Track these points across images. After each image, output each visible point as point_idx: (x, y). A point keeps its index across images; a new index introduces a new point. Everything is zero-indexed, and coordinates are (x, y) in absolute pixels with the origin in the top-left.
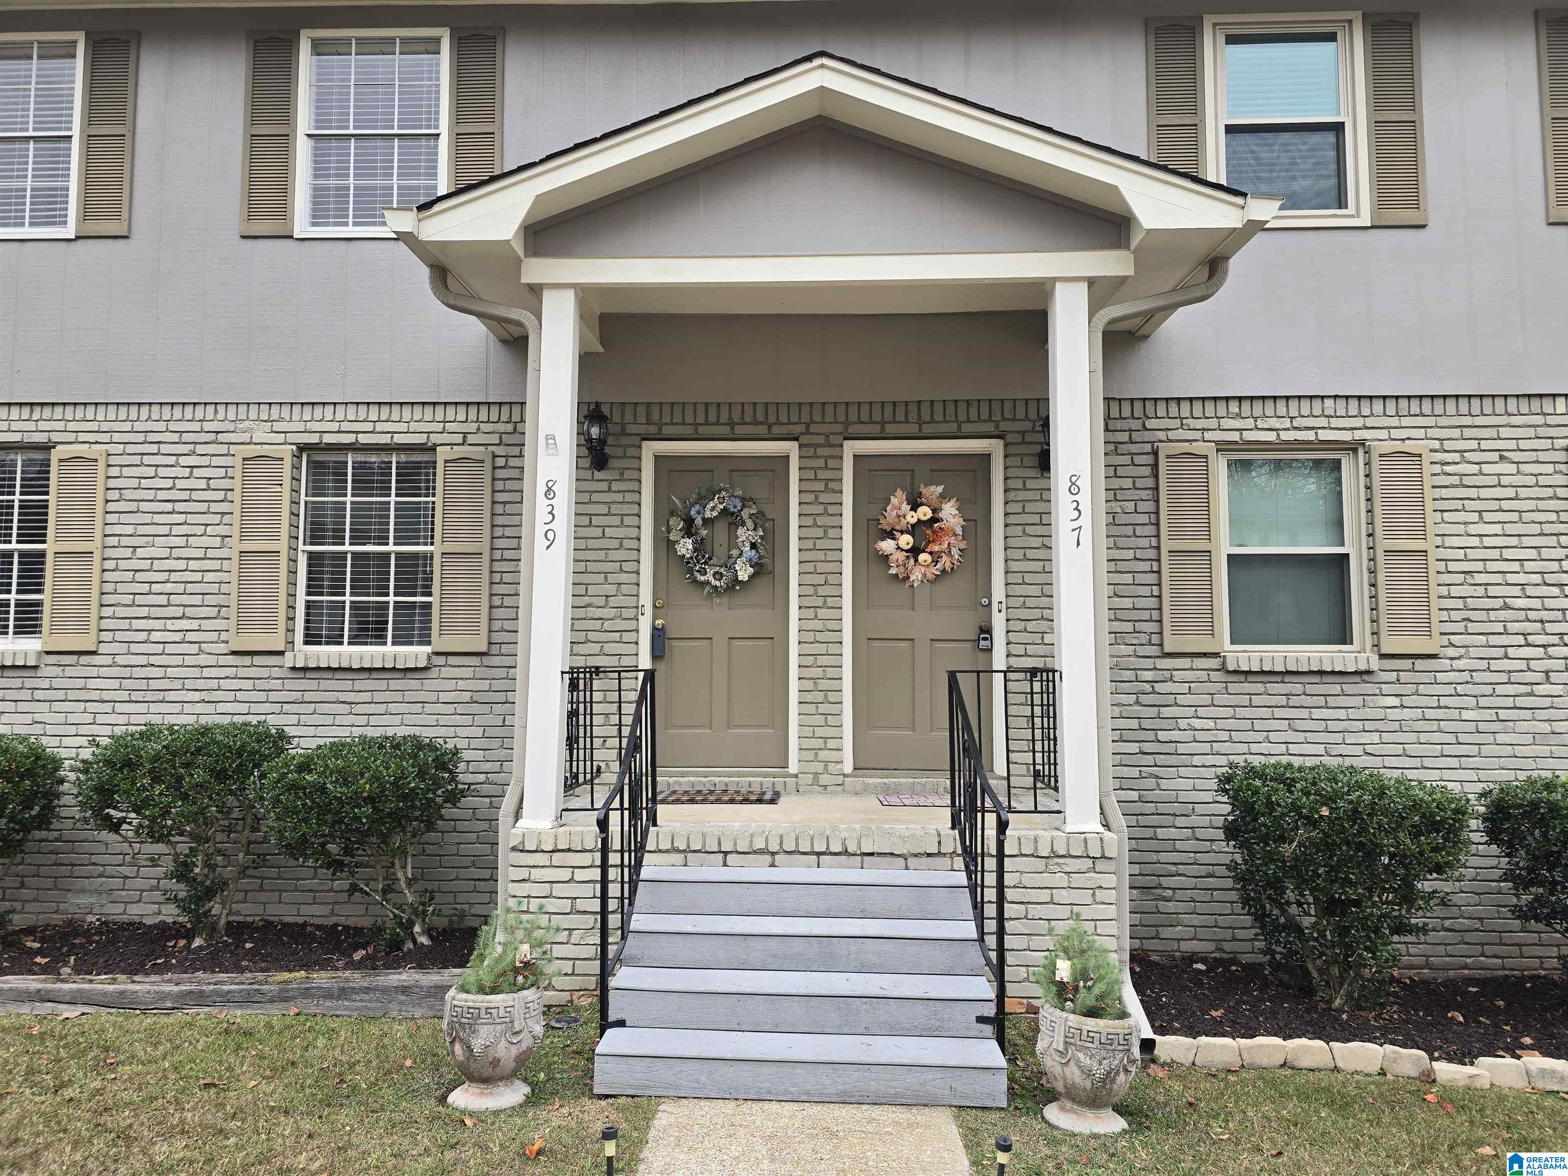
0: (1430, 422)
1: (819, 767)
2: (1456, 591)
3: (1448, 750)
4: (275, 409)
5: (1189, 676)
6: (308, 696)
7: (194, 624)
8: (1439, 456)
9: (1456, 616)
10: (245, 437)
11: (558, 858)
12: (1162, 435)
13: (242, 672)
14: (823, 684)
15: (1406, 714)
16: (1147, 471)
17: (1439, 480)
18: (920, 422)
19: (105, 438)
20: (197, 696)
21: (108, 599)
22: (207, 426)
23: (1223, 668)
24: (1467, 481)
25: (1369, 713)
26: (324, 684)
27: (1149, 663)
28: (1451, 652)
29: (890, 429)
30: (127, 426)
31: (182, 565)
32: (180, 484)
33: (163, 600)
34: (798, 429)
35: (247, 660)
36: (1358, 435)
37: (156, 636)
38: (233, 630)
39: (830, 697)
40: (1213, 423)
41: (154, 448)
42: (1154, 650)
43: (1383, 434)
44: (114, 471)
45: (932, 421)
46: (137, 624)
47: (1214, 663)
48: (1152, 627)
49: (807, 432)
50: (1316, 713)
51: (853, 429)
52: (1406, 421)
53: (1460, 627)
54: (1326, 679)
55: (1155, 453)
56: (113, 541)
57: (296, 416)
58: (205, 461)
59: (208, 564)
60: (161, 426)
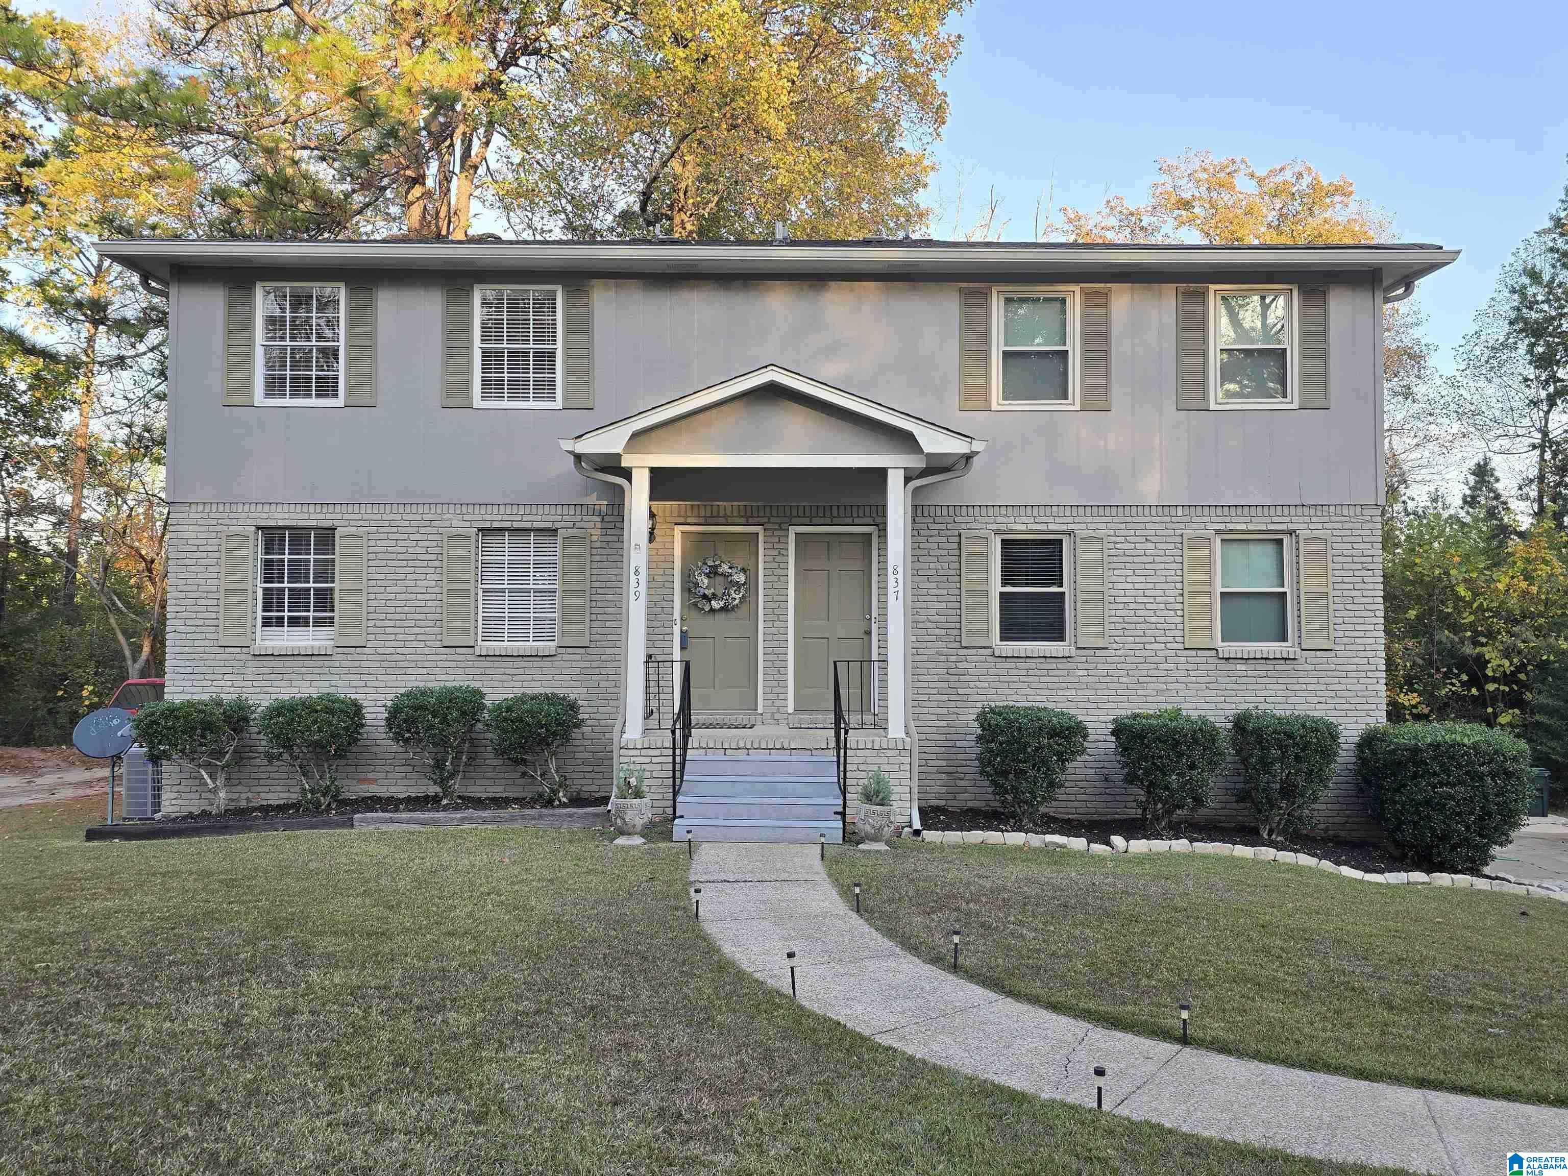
0: (1109, 519)
1: (774, 710)
2: (1119, 613)
3: (1111, 699)
4: (464, 508)
5: (975, 658)
6: (488, 671)
7: (421, 631)
8: (1113, 539)
9: (1119, 626)
10: (448, 524)
11: (644, 752)
12: (963, 526)
13: (450, 657)
14: (777, 664)
15: (1090, 679)
16: (955, 546)
17: (1113, 552)
18: (832, 517)
19: (366, 523)
20: (425, 671)
21: (371, 616)
22: (426, 517)
23: (993, 655)
24: (1127, 552)
25: (1071, 679)
26: (497, 664)
27: (954, 652)
28: (1115, 646)
29: (815, 521)
30: (379, 517)
31: (413, 596)
32: (411, 550)
33: (403, 616)
34: (762, 520)
35: (452, 650)
36: (1070, 527)
37: (400, 637)
38: (445, 633)
39: (781, 671)
40: (992, 520)
41: (395, 530)
42: (957, 645)
43: (1083, 526)
44: (372, 543)
45: (839, 516)
46: (388, 630)
47: (989, 652)
48: (956, 632)
49: (769, 522)
50: (1043, 679)
51: (794, 521)
52: (1097, 519)
53: (1120, 633)
54: (1048, 660)
55: (960, 535)
56: (373, 583)
57: (477, 512)
58: (425, 537)
59: (427, 597)
60: (399, 517)
